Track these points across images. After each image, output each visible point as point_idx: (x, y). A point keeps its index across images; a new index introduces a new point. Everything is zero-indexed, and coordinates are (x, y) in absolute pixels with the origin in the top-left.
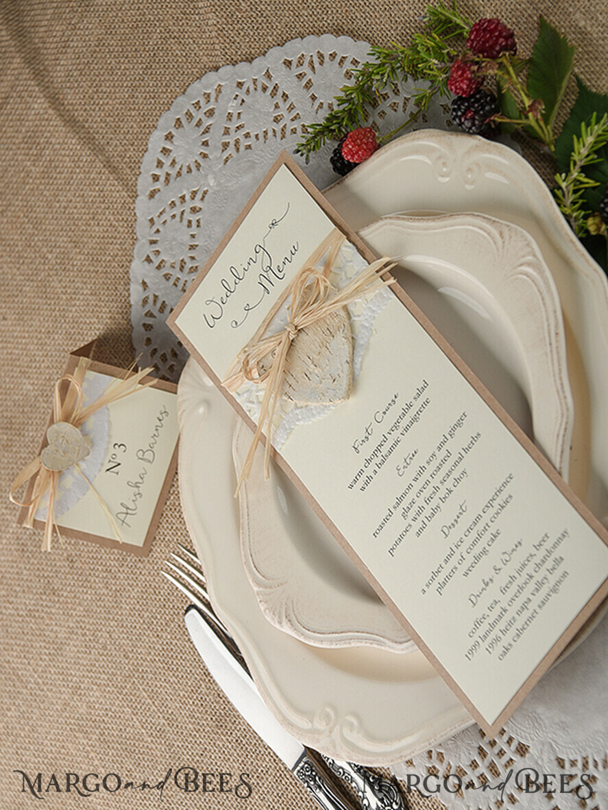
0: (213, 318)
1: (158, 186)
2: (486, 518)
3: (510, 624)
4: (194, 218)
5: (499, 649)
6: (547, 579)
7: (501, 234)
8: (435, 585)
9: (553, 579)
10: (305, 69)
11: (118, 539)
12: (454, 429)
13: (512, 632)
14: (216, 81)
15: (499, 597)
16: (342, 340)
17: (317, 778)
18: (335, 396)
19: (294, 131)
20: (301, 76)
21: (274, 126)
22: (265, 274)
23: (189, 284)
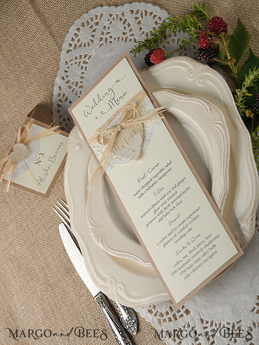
0: (88, 113)
1: (71, 48)
2: (187, 222)
3: (191, 266)
4: (84, 66)
5: (185, 275)
6: (208, 252)
7: (210, 109)
8: (163, 243)
9: (211, 253)
10: (139, 15)
11: (36, 190)
12: (180, 183)
13: (191, 269)
14: (101, 11)
15: (188, 254)
16: (139, 136)
17: (104, 303)
18: (133, 158)
19: (131, 40)
20: (136, 18)
21: (123, 36)
22: (111, 101)
23: (79, 92)
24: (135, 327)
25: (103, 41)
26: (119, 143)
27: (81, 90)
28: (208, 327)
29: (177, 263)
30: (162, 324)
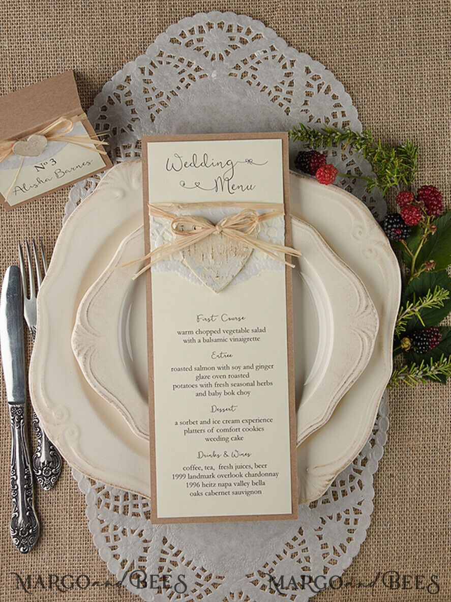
0: (173, 166)
1: (180, 40)
2: (241, 426)
3: (211, 485)
4: (187, 81)
5: (194, 490)
6: (248, 485)
7: (366, 307)
8: (186, 427)
9: (251, 488)
10: (315, 84)
11: (6, 198)
12: (261, 367)
13: (209, 490)
14: (261, 31)
15: (216, 467)
16: (239, 263)
17: (22, 421)
18: (212, 285)
19: (281, 105)
20: (309, 85)
21: (273, 90)
22: (223, 180)
23: (155, 108)
24: (51, 481)
25: (239, 73)
26: (201, 247)
27: (161, 107)
28: (168, 554)
29: (191, 467)
30: (100, 508)
